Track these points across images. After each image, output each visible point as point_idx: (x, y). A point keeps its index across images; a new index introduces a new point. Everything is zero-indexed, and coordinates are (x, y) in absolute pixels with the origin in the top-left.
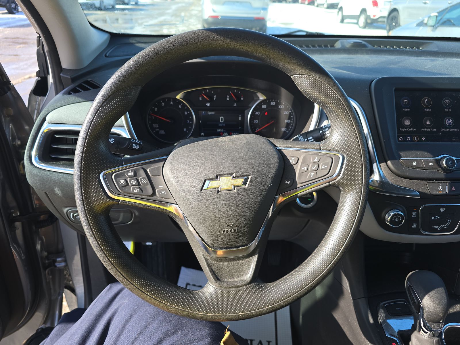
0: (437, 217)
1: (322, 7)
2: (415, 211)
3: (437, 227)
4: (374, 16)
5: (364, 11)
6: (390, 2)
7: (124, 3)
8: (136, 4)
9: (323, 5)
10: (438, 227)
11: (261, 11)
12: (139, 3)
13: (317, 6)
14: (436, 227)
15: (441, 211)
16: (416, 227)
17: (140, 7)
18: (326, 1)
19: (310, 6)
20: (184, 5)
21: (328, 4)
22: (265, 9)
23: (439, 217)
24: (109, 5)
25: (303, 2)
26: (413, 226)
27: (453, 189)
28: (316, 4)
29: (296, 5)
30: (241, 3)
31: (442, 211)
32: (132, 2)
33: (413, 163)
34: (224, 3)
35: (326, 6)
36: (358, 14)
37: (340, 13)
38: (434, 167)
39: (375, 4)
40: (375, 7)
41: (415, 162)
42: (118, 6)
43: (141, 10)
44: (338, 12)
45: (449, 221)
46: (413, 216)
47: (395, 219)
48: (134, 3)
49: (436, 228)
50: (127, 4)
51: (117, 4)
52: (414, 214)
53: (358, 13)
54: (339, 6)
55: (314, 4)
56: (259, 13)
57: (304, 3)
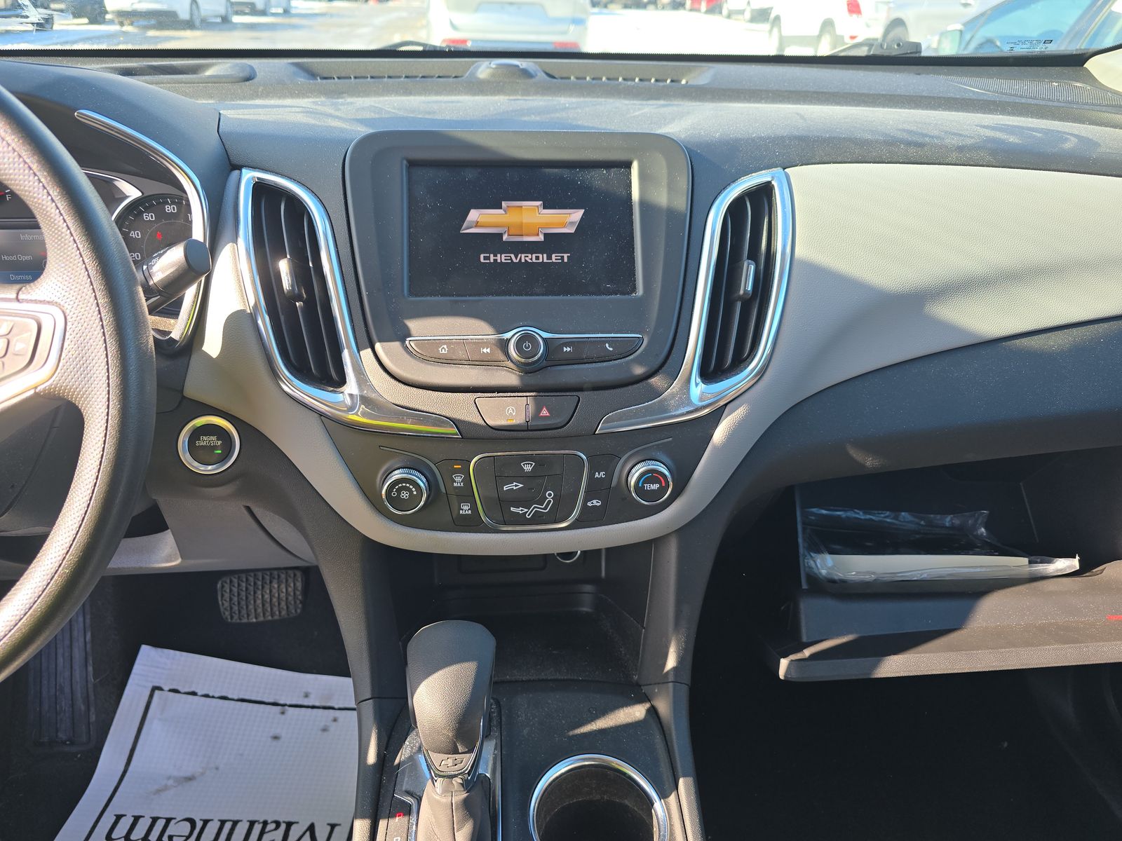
0: (516, 486)
1: (740, 17)
2: (457, 471)
3: (522, 510)
4: (853, 38)
5: (828, 25)
6: (889, 2)
7: (254, 11)
8: (286, 12)
9: (742, 12)
10: (526, 510)
11: (571, 26)
12: (293, 11)
13: (729, 16)
14: (519, 510)
15: (525, 468)
16: (470, 512)
17: (295, 21)
18: (749, 3)
19: (710, 17)
20: (404, 14)
21: (753, 11)
22: (579, 22)
23: (521, 485)
24: (216, 16)
25: (696, 6)
26: (463, 510)
27: (545, 412)
28: (725, 12)
29: (680, 13)
30: (520, 5)
31: (528, 468)
32: (273, 9)
33: (440, 349)
34: (477, 9)
35: (748, 15)
36: (816, 33)
37: (775, 30)
38: (494, 358)
39: (854, 8)
40: (855, 16)
41: (445, 346)
42: (236, 19)
43: (294, 27)
44: (771, 31)
45: (550, 495)
46: (455, 485)
47: (399, 491)
48: (280, 11)
49: (521, 512)
50: (263, 13)
51: (237, 13)
52: (458, 479)
53: (815, 31)
54: (772, 16)
55: (721, 13)
56: (565, 33)
57: (698, 10)
